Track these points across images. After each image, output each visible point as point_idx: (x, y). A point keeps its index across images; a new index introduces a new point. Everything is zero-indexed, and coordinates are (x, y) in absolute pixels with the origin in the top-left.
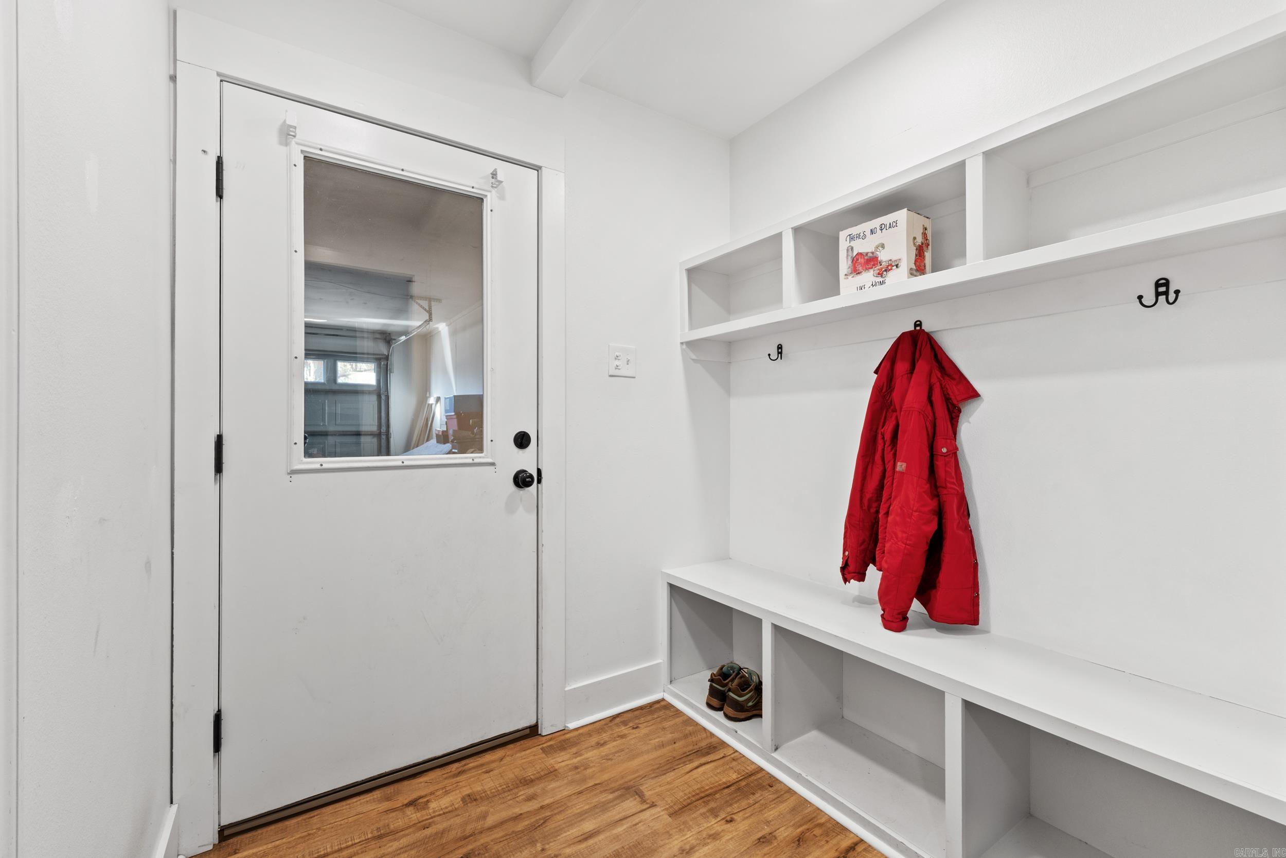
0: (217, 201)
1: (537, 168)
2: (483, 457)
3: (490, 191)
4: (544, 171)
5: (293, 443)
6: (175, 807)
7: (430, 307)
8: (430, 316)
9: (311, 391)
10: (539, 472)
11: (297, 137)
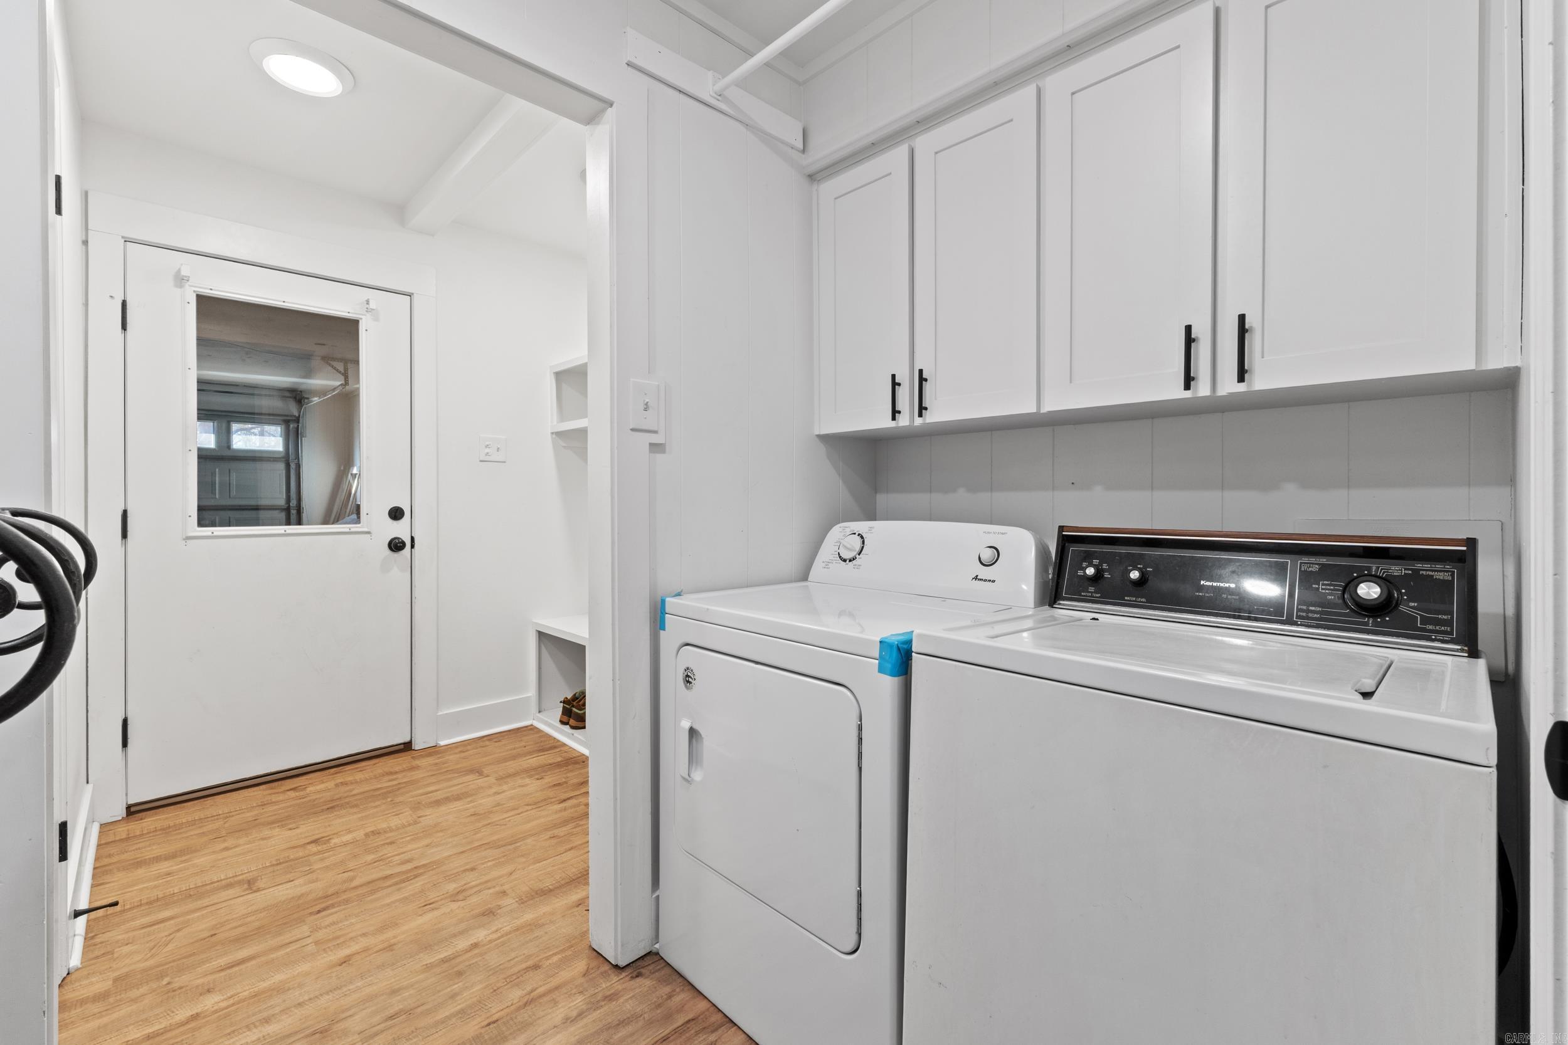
0: (122, 333)
1: (410, 295)
2: (359, 527)
3: (365, 315)
4: (415, 298)
5: (187, 516)
6: (90, 786)
7: (346, 370)
8: (345, 379)
9: (204, 457)
10: (413, 539)
11: (190, 281)
